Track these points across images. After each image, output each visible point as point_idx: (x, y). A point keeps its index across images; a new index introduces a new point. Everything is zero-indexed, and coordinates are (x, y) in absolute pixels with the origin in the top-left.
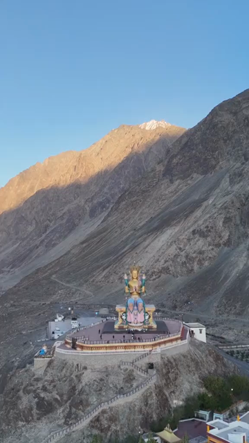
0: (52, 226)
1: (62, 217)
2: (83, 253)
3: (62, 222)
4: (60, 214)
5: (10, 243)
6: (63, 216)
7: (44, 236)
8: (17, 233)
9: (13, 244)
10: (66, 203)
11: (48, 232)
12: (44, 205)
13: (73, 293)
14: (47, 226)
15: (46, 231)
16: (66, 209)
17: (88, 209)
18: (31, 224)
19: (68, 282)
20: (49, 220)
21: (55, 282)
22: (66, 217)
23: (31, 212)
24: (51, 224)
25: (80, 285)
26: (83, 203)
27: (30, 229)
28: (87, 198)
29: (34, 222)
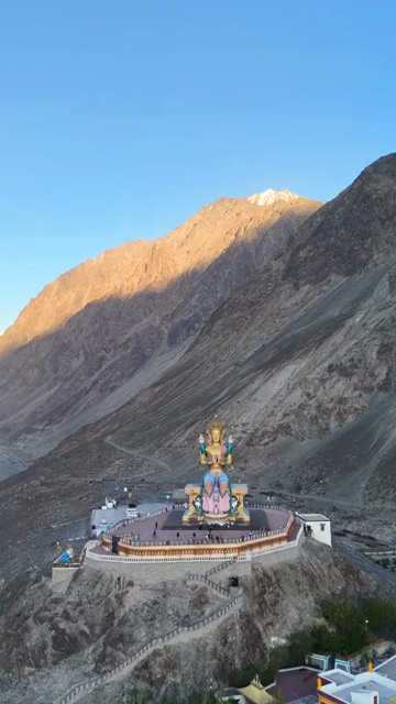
0: (110, 359)
1: (125, 345)
2: (156, 402)
3: (124, 353)
4: (122, 340)
5: (45, 385)
6: (126, 342)
7: (97, 374)
8: (56, 371)
9: (50, 388)
10: (133, 322)
11: (103, 368)
12: (97, 326)
13: (138, 466)
14: (102, 359)
15: (100, 367)
16: (131, 332)
17: (166, 331)
18: (78, 357)
19: (132, 447)
20: (105, 349)
21: (112, 448)
22: (132, 345)
23: (76, 337)
24: (109, 356)
25: (151, 452)
26: (158, 322)
27: (76, 363)
28: (164, 314)
29: (81, 352)
